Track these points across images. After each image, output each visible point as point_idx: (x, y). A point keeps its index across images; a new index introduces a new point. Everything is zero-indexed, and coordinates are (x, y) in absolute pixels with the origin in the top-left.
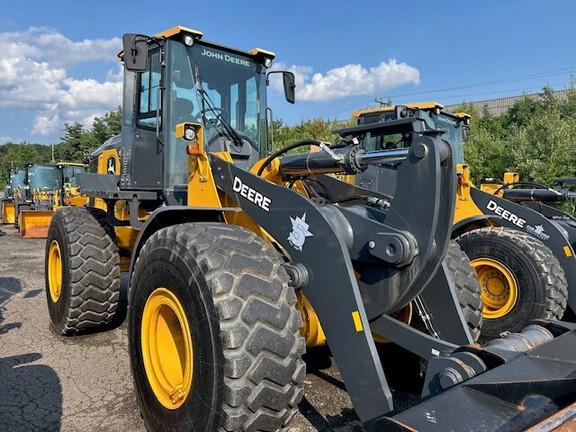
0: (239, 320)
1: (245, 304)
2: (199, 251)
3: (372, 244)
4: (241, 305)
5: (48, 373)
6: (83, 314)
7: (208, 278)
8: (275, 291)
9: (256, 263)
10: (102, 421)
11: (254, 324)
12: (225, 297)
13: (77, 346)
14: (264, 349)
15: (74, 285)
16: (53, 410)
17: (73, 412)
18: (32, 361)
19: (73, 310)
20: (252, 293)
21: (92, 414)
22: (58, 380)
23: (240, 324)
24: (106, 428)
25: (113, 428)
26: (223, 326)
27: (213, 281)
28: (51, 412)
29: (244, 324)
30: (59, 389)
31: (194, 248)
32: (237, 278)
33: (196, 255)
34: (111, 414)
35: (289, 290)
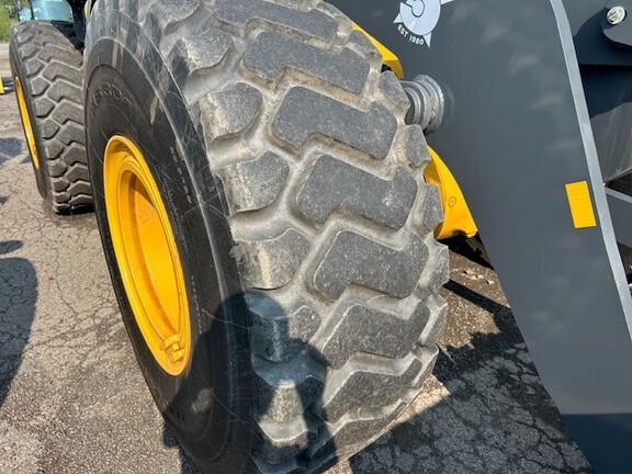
0: (282, 214)
1: (297, 168)
2: (164, 24)
3: (617, 14)
4: (286, 173)
5: (26, 270)
6: (73, 186)
7: (189, 98)
8: (378, 134)
9: (323, 58)
10: (85, 356)
11: (323, 222)
12: (239, 150)
13: (73, 230)
14: (353, 284)
15: (48, 142)
16: (16, 333)
17: (44, 338)
18: (7, 252)
19: (56, 180)
20: (316, 137)
21: (73, 343)
22: (35, 284)
23: (285, 225)
24: (90, 369)
25: (101, 369)
26: (238, 229)
27: (204, 106)
28: (12, 337)
29: (296, 224)
30: (34, 297)
31: (153, 20)
32: (272, 99)
33: (158, 36)
34: (103, 342)
35: (411, 132)
